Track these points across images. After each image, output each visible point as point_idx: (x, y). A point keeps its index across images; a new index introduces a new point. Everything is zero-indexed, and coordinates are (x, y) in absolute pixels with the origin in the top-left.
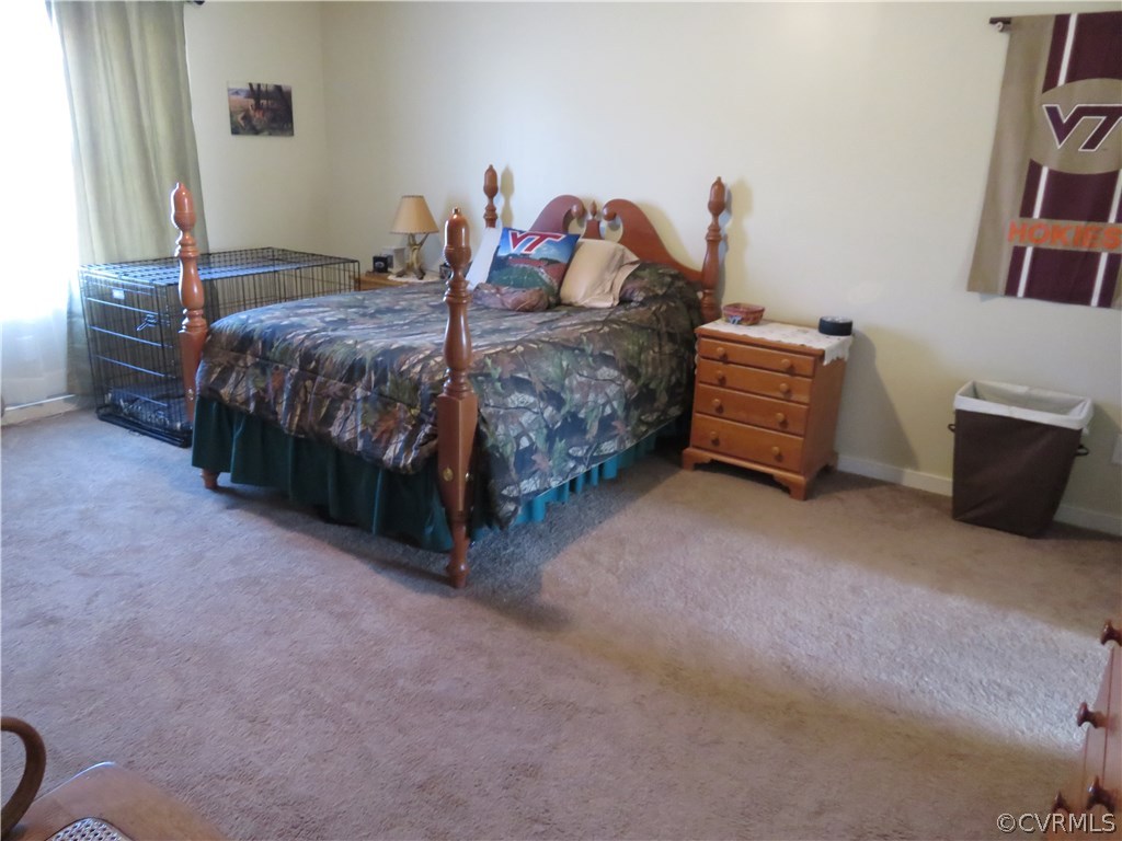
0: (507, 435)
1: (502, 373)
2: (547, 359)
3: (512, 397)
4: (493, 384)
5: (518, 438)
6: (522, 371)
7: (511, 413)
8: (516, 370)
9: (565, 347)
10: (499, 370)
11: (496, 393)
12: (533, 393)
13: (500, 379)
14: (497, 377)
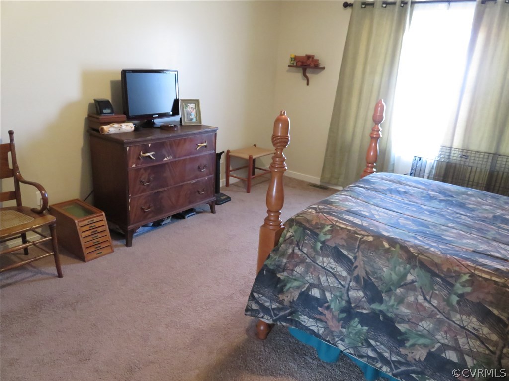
0: (302, 276)
1: (328, 240)
2: (388, 260)
3: (325, 259)
4: (316, 241)
5: (312, 286)
6: (350, 249)
7: (315, 267)
8: (343, 246)
9: (422, 265)
10: (328, 237)
11: (314, 248)
12: (350, 271)
13: (323, 242)
14: (323, 239)
